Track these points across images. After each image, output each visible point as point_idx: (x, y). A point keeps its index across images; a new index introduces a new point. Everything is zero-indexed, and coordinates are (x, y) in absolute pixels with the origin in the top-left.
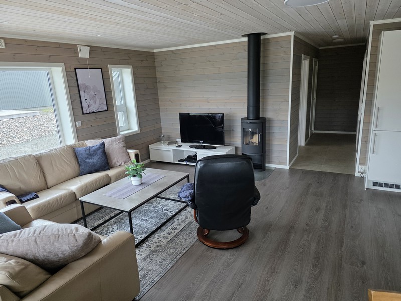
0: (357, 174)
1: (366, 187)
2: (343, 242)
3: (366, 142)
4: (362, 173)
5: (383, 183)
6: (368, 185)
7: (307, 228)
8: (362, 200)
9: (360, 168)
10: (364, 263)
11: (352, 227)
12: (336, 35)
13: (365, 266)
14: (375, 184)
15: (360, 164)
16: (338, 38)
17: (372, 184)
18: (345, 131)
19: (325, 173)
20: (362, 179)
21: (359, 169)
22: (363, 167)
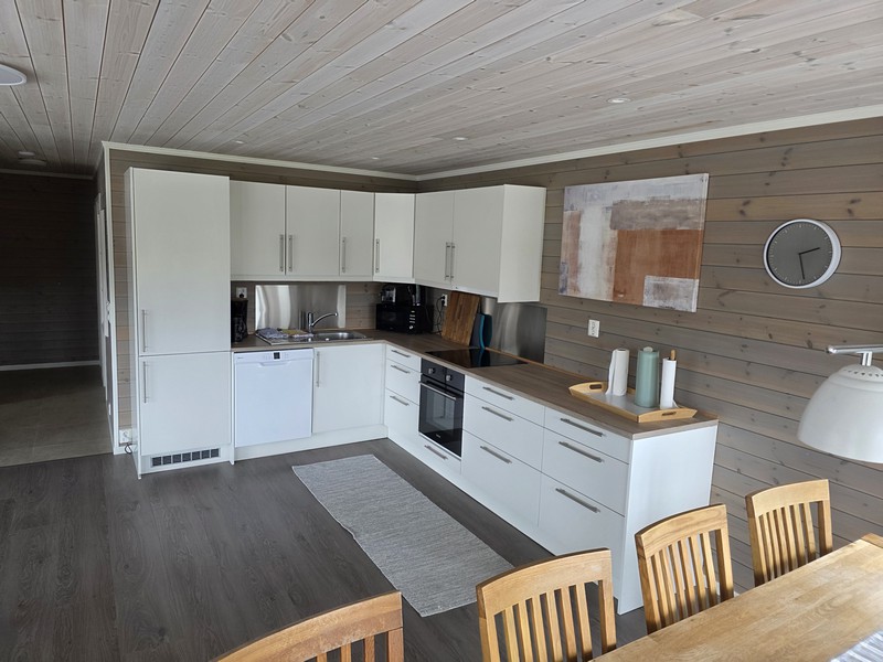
0: (117, 450)
1: (140, 472)
2: (114, 608)
3: (128, 380)
4: (128, 444)
5: (189, 454)
6: (143, 467)
7: (23, 613)
8: (136, 503)
9: (122, 437)
10: (162, 632)
11: (127, 566)
12: (27, 151)
13: (166, 637)
14: (156, 461)
15: (120, 427)
16: (32, 157)
17: (150, 463)
18: (74, 360)
19: (44, 465)
20: (129, 458)
21: (118, 440)
22: (128, 431)
